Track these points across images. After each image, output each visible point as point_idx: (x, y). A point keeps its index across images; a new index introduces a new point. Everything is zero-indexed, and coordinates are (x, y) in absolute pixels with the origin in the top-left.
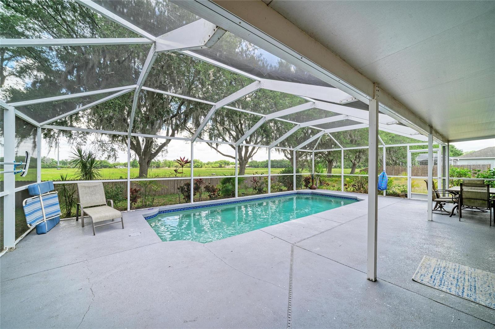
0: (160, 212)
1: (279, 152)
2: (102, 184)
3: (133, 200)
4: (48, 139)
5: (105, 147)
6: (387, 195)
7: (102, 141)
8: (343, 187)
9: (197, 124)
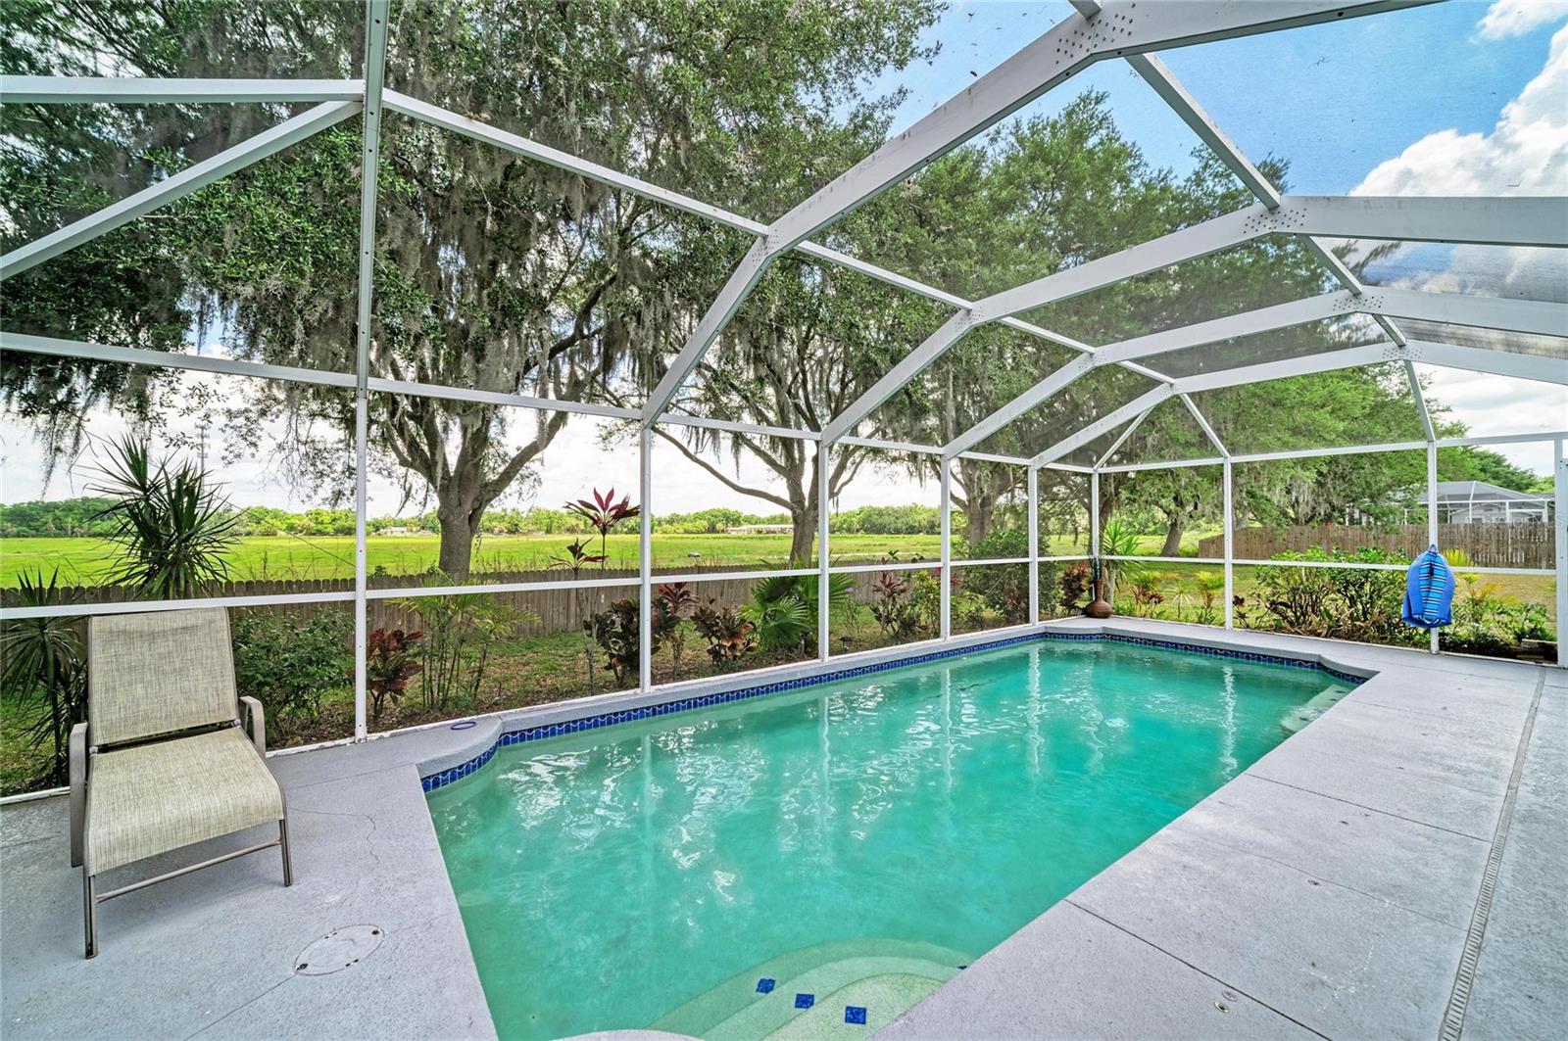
0: (506, 740)
1: (921, 479)
2: (225, 615)
3: (386, 681)
4: (42, 419)
5: (323, 463)
6: (1443, 646)
7: (313, 441)
8: (1229, 612)
9: (651, 372)
